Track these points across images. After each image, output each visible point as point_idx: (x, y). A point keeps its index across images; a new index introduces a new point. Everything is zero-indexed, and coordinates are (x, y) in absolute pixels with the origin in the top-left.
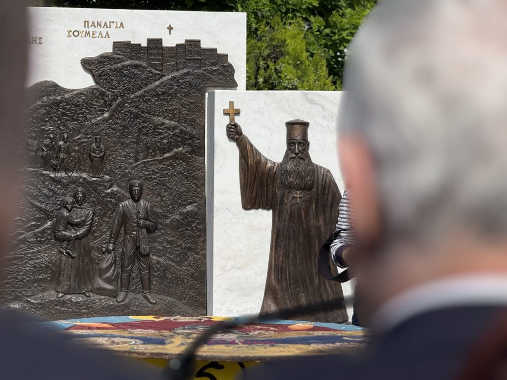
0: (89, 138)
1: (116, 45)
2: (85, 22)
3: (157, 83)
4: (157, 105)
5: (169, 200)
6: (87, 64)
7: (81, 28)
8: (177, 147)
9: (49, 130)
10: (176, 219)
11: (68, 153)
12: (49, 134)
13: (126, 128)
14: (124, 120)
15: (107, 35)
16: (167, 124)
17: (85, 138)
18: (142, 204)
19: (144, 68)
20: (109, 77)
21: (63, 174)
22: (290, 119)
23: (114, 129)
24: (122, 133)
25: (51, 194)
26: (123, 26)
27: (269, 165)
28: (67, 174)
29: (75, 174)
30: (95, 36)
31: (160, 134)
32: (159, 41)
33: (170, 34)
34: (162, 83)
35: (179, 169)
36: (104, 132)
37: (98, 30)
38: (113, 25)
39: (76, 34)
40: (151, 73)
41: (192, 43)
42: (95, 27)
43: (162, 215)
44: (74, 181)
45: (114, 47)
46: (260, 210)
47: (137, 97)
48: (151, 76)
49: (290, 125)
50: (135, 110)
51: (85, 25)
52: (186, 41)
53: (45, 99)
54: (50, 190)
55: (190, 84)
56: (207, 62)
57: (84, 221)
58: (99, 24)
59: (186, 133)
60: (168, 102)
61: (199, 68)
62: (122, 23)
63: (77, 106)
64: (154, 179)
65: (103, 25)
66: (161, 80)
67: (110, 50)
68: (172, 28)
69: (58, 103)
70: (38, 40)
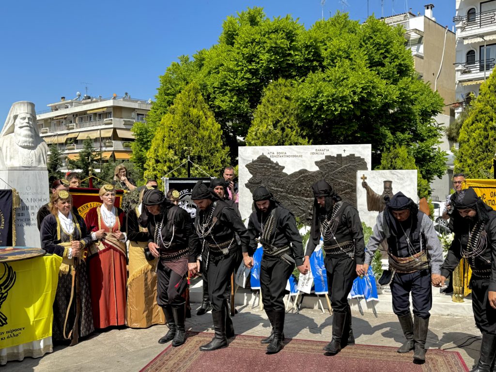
1: (326, 157)
2: (316, 150)
4: (340, 176)
6: (317, 163)
7: (314, 151)
8: (347, 189)
9: (304, 184)
15: (323, 154)
16: (343, 182)
19: (335, 164)
20: (324, 167)
21: (309, 199)
22: (385, 180)
26: (328, 150)
27: (377, 195)
30: (319, 154)
32: (341, 155)
33: (344, 152)
34: (341, 168)
35: (347, 197)
37: (320, 152)
38: (325, 150)
39: (313, 153)
40: (338, 165)
41: (352, 155)
46: (374, 211)
47: (333, 173)
49: (385, 182)
50: (332, 178)
52: (350, 154)
53: (303, 174)
54: (305, 204)
55: (351, 169)
56: (357, 161)
58: (321, 150)
59: (350, 185)
60: (343, 175)
61: (354, 163)
63: (313, 177)
67: (324, 158)
68: (345, 150)
69: (307, 176)
70: (301, 156)
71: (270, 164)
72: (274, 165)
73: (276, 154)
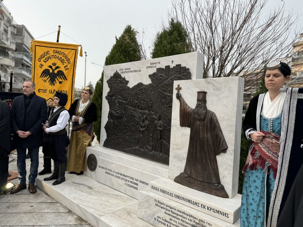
2: (151, 63)
4: (166, 88)
6: (150, 76)
13: (158, 96)
14: (157, 94)
15: (156, 67)
17: (147, 100)
19: (163, 76)
21: (142, 111)
23: (154, 97)
26: (160, 63)
27: (190, 110)
29: (145, 111)
30: (153, 67)
31: (166, 98)
32: (169, 66)
38: (157, 63)
39: (148, 67)
45: (157, 70)
46: (186, 127)
47: (161, 86)
48: (165, 79)
50: (160, 90)
52: (176, 65)
56: (182, 72)
58: (154, 63)
60: (169, 87)
61: (179, 74)
63: (146, 90)
64: (164, 114)
66: (168, 80)
68: (173, 61)
70: (140, 71)
71: (120, 79)
72: (122, 80)
73: (124, 71)
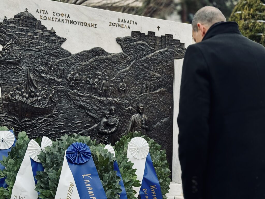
0: (119, 80)
1: (133, 33)
2: (118, 19)
3: (153, 54)
4: (152, 65)
5: (156, 115)
6: (119, 40)
7: (116, 22)
8: (161, 87)
9: (99, 74)
10: (159, 125)
11: (108, 87)
12: (98, 76)
14: (136, 71)
15: (129, 27)
16: (156, 75)
17: (117, 79)
18: (144, 116)
20: (129, 49)
24: (135, 79)
25: (98, 109)
26: (136, 23)
28: (106, 98)
29: (110, 99)
30: (123, 27)
31: (153, 80)
32: (154, 33)
33: (158, 30)
34: (155, 54)
35: (161, 99)
36: (126, 77)
37: (124, 24)
38: (132, 23)
39: (114, 24)
40: (150, 48)
41: (169, 36)
42: (123, 22)
43: (153, 123)
44: (110, 102)
47: (143, 60)
48: (149, 51)
51: (118, 20)
52: (166, 34)
53: (97, 57)
54: (98, 107)
55: (168, 56)
56: (175, 46)
57: (115, 125)
58: (125, 21)
60: (157, 64)
61: (172, 49)
62: (136, 22)
63: (113, 62)
64: (150, 103)
65: (127, 22)
66: (154, 53)
67: (129, 34)
68: (159, 28)
69: (104, 60)
70: (95, 26)
71: (39, 31)
72: (48, 34)
73: (50, 15)
